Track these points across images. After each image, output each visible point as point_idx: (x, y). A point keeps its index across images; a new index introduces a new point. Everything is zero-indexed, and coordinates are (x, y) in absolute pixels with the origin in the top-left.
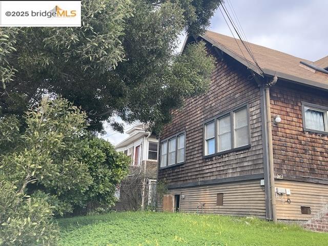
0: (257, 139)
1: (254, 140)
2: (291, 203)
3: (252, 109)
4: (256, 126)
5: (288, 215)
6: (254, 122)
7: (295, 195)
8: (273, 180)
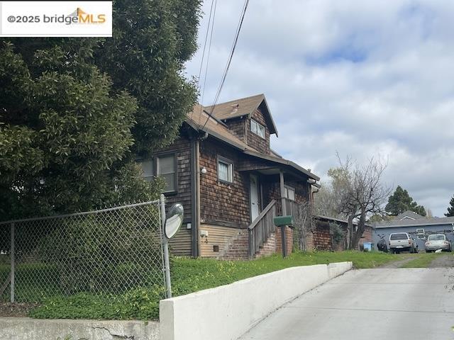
0: (185, 186)
1: (182, 187)
2: (208, 243)
3: (181, 158)
4: (184, 174)
6: (183, 170)
7: (210, 236)
8: (199, 223)
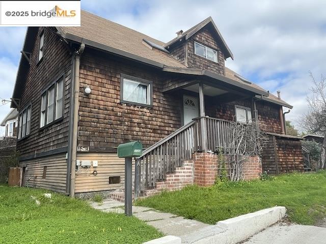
2: (98, 175)
4: (68, 96)
5: (92, 187)
6: (67, 92)
7: (104, 166)
8: (75, 153)
